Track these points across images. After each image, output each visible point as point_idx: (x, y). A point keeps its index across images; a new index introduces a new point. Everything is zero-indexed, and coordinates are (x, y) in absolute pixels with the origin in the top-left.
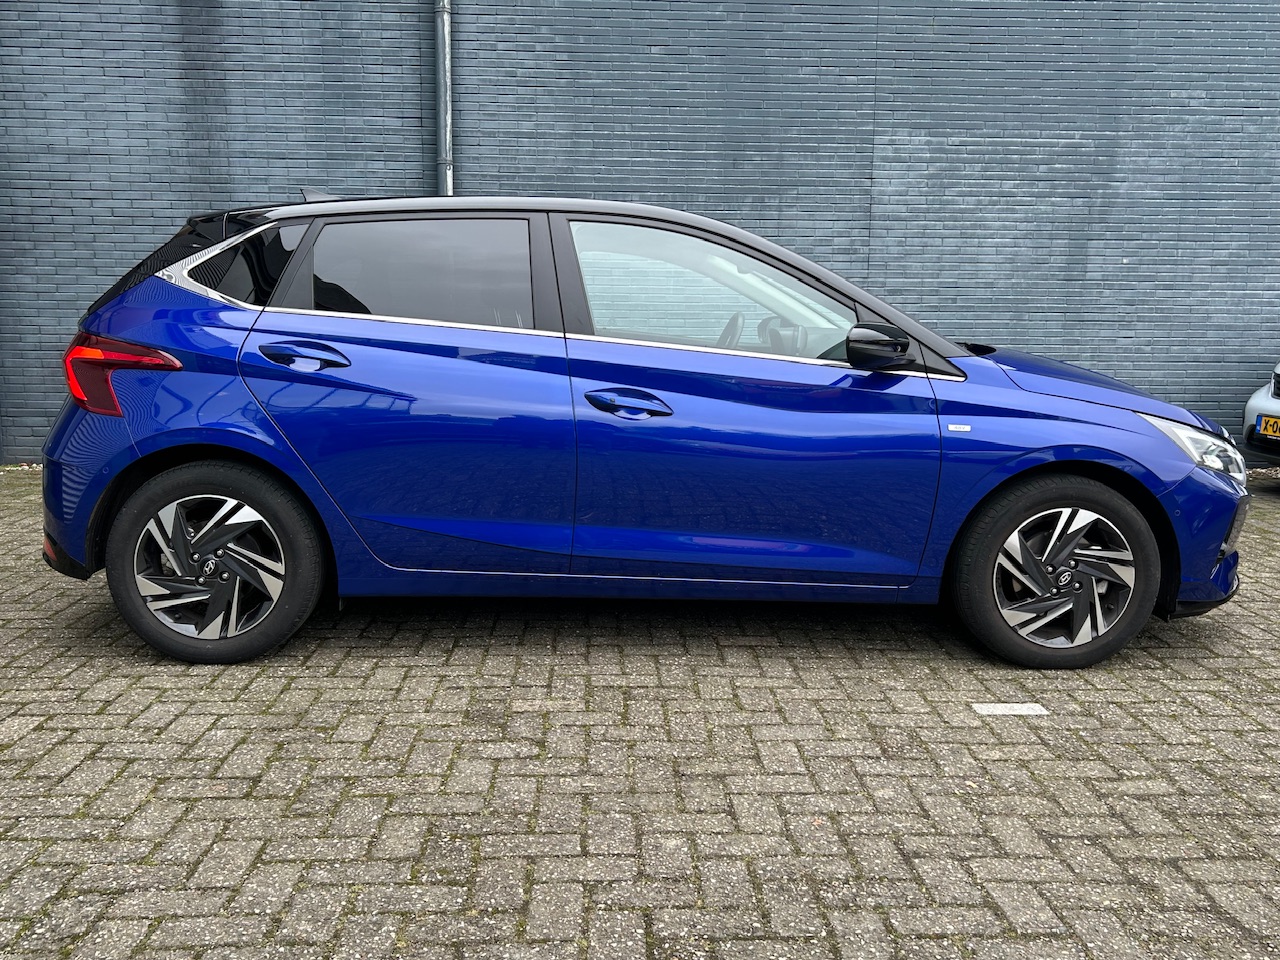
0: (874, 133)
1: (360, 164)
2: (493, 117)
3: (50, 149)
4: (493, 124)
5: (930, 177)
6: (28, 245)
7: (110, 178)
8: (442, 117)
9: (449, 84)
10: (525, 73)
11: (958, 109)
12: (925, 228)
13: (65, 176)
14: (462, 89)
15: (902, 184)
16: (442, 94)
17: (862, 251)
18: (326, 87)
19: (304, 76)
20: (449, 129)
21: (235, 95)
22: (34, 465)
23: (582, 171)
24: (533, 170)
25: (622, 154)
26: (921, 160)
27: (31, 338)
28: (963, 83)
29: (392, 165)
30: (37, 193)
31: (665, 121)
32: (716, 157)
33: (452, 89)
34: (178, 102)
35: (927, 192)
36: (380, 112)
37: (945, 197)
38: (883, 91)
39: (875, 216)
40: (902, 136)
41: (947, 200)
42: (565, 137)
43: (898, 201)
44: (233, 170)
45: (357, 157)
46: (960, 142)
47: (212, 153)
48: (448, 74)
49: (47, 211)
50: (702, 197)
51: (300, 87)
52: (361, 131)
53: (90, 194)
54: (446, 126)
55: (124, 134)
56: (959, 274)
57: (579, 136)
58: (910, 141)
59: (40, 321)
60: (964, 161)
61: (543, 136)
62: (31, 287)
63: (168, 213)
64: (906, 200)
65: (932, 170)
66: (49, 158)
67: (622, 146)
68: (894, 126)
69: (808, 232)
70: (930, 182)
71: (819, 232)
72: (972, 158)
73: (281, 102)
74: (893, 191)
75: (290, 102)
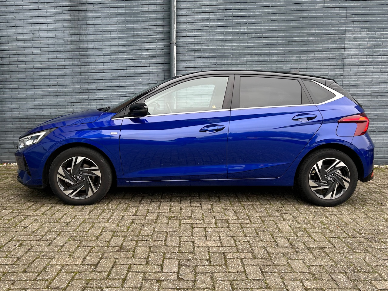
0: (346, 30)
1: (139, 44)
2: (192, 25)
3: (17, 39)
4: (192, 28)
5: (368, 48)
6: (8, 76)
7: (40, 50)
8: (173, 25)
9: (175, 11)
10: (206, 7)
11: (380, 21)
12: (366, 68)
13: (22, 49)
14: (180, 14)
15: (357, 51)
16: (173, 15)
17: (340, 78)
18: (126, 13)
19: (118, 9)
20: (175, 29)
21: (90, 16)
22: (9, 164)
23: (227, 46)
24: (208, 46)
25: (243, 39)
26: (365, 41)
27: (8, 113)
28: (382, 10)
29: (151, 44)
30: (11, 56)
31: (261, 26)
32: (281, 40)
33: (177, 14)
34: (67, 19)
35: (367, 54)
36: (147, 23)
37: (374, 56)
38: (350, 13)
39: (346, 64)
40: (357, 31)
41: (375, 57)
42: (221, 32)
43: (355, 57)
44: (89, 47)
45: (138, 42)
46: (381, 34)
47: (80, 40)
48: (175, 8)
49: (15, 63)
50: (275, 56)
51: (116, 13)
52: (140, 31)
53: (32, 56)
54: (174, 28)
55: (46, 32)
56: (379, 87)
57: (226, 32)
58: (360, 33)
59: (12, 106)
60: (383, 42)
61: (212, 32)
62: (9, 93)
63: (63, 63)
64: (358, 57)
65: (369, 45)
66: (16, 42)
67: (244, 36)
68: (354, 27)
69: (319, 70)
70: (368, 50)
71: (323, 70)
72: (385, 40)
73: (108, 19)
74: (353, 54)
75: (112, 19)
